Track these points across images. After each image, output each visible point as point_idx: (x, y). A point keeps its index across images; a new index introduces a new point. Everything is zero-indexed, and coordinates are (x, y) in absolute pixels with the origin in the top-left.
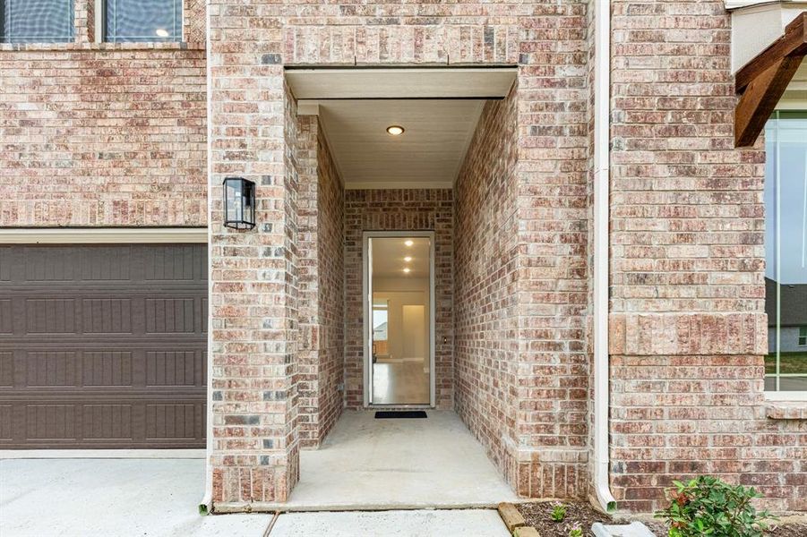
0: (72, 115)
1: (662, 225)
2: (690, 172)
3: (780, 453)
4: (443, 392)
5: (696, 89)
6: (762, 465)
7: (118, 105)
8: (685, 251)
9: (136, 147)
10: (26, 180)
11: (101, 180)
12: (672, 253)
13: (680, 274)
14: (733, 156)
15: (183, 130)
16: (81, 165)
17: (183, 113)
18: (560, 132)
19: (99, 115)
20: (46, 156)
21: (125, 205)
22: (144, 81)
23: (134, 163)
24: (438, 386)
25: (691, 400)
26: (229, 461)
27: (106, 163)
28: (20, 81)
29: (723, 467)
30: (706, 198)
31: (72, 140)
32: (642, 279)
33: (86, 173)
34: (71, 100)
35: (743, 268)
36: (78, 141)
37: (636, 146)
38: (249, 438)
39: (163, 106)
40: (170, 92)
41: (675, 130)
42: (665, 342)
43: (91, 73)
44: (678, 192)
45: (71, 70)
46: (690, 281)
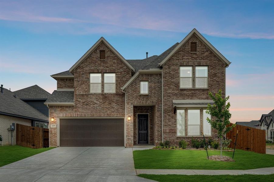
0: (101, 102)
1: (167, 121)
2: (170, 116)
3: (178, 141)
4: (151, 141)
6: (176, 142)
7: (107, 101)
8: (169, 123)
10: (95, 111)
14: (174, 115)
15: (116, 104)
16: (102, 109)
17: (116, 102)
18: (160, 111)
19: (105, 102)
20: (98, 108)
21: (108, 114)
22: (111, 98)
23: (109, 109)
24: (150, 140)
25: (170, 136)
26: (128, 143)
27: (106, 109)
29: (173, 142)
31: (101, 106)
32: (166, 125)
33: (103, 110)
34: (101, 101)
35: (175, 124)
36: (102, 106)
37: (165, 114)
39: (113, 101)
40: (114, 100)
41: (169, 113)
42: (168, 131)
43: (104, 97)
44: (169, 118)
45: (101, 97)
46: (170, 126)
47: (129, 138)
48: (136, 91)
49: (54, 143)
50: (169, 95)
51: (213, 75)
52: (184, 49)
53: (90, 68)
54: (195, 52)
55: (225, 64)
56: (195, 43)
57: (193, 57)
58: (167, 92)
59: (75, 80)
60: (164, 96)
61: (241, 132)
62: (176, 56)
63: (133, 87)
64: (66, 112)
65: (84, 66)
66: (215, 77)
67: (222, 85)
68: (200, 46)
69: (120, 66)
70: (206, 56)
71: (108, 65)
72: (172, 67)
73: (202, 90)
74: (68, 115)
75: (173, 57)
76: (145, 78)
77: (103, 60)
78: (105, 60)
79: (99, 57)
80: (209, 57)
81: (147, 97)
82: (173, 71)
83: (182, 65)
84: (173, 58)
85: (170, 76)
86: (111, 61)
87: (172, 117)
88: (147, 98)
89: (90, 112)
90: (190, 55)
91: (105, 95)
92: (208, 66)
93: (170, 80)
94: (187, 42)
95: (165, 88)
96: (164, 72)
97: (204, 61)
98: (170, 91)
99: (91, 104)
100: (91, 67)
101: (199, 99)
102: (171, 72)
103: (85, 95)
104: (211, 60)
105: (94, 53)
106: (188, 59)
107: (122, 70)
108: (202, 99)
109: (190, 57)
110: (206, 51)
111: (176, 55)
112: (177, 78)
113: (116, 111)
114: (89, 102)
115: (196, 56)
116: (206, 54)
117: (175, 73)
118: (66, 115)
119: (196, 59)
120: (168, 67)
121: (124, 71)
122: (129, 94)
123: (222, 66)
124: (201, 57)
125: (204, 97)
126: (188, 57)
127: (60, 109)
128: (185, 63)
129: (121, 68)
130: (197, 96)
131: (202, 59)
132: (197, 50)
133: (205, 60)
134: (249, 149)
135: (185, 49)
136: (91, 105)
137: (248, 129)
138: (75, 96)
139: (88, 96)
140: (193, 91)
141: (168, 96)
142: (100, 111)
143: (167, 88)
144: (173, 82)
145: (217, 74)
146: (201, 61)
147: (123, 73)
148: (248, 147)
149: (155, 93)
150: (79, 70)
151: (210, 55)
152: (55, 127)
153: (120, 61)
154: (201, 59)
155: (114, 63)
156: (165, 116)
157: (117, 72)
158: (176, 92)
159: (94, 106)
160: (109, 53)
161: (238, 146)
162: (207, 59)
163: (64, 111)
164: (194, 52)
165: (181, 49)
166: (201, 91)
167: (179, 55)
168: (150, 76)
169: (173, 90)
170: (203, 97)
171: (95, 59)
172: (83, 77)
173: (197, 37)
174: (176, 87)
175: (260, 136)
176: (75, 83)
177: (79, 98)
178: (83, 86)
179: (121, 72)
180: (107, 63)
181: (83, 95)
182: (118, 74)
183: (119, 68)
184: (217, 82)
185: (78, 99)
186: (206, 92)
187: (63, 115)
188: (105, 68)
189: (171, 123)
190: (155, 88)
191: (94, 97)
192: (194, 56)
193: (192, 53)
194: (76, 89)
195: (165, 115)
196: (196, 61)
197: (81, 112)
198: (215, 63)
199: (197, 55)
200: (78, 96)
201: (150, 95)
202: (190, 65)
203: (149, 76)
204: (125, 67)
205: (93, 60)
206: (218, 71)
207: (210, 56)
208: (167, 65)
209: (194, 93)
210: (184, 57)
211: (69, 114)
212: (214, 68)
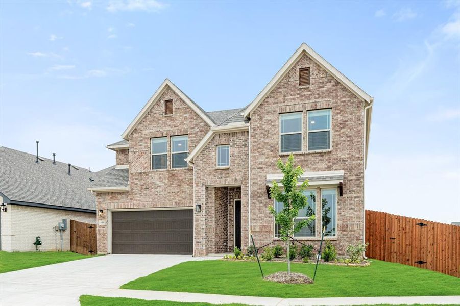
0: (167, 184)
1: (257, 211)
2: (262, 203)
5: (262, 190)
7: (176, 182)
8: (261, 215)
9: (179, 190)
10: (158, 198)
11: (172, 197)
12: (259, 215)
13: (260, 219)
14: (268, 200)
15: (188, 186)
16: (169, 194)
17: (189, 183)
19: (172, 184)
20: (162, 193)
21: (177, 202)
22: (181, 176)
23: (179, 194)
25: (262, 238)
26: (197, 248)
27: (173, 194)
28: (157, 177)
30: (264, 207)
31: (167, 189)
33: (170, 196)
34: (167, 181)
35: (269, 217)
37: (253, 199)
38: (199, 245)
39: (184, 182)
40: (186, 178)
41: (260, 197)
42: (257, 229)
44: (260, 206)
45: (167, 175)
46: (261, 220)
47: (199, 240)
48: (208, 164)
49: (103, 248)
50: (260, 166)
51: (340, 124)
52: (287, 83)
53: (151, 131)
54: (307, 86)
55: (364, 101)
56: (307, 69)
57: (302, 96)
58: (257, 160)
59: (130, 151)
60: (252, 169)
61: (408, 230)
62: (273, 97)
63: (206, 155)
64: (118, 201)
65: (142, 128)
66: (343, 128)
67: (358, 142)
68: (315, 73)
69: (195, 122)
70: (327, 91)
71: (176, 123)
72: (266, 118)
73: (319, 154)
74: (121, 206)
75: (268, 100)
76: (223, 139)
77: (169, 115)
78: (171, 115)
79: (164, 111)
80: (333, 93)
81: (227, 172)
82: (267, 125)
83: (283, 112)
84: (267, 102)
85: (261, 133)
86: (181, 116)
87: (265, 205)
88: (226, 174)
89: (151, 200)
90: (298, 92)
91: (172, 172)
92: (331, 108)
93: (262, 139)
94: (293, 69)
95: (254, 154)
96: (252, 127)
97: (323, 100)
98: (262, 160)
99: (153, 186)
100: (152, 128)
101: (314, 170)
102: (264, 127)
103: (144, 173)
104: (337, 96)
105: (156, 106)
106: (294, 99)
107: (198, 130)
108: (319, 169)
109: (298, 96)
110: (327, 80)
111: (272, 95)
112: (274, 136)
113: (188, 197)
114: (150, 185)
115: (309, 93)
116: (328, 86)
117: (270, 127)
118: (118, 206)
119: (308, 98)
120: (259, 117)
121: (201, 131)
122: (199, 168)
123: (358, 107)
124: (318, 94)
125: (324, 166)
126: (293, 97)
127: (111, 197)
128: (288, 107)
129: (196, 125)
130: (310, 166)
131: (320, 96)
132: (311, 82)
133: (326, 98)
134: (424, 263)
135: (290, 83)
136: (152, 188)
137: (422, 225)
138: (130, 176)
139: (148, 175)
140: (303, 157)
141: (258, 168)
142: (165, 198)
143: (257, 154)
144: (267, 143)
145: (347, 121)
146: (317, 100)
147: (199, 133)
148: (422, 260)
149: (239, 165)
150: (135, 135)
151: (334, 88)
152: (104, 224)
153: (195, 114)
154: (318, 98)
155: (186, 118)
156: (254, 203)
157: (190, 134)
158: (272, 160)
159: (156, 190)
160: (178, 102)
161: (401, 256)
162: (329, 97)
163: (115, 200)
164: (304, 87)
165: (282, 84)
166: (317, 155)
167: (279, 94)
168: (233, 136)
169: (267, 158)
170: (321, 167)
171: (157, 115)
172: (141, 145)
173: (310, 58)
174: (272, 151)
175: (449, 237)
176: (131, 156)
177: (136, 179)
178: (142, 159)
179: (196, 133)
180: (176, 120)
181: (141, 173)
182: (191, 135)
183: (192, 127)
184: (347, 137)
185: (135, 181)
186: (327, 157)
187: (115, 206)
188: (172, 129)
189: (264, 215)
190: (239, 156)
191: (156, 177)
192: (306, 93)
193: (301, 89)
194: (132, 165)
195: (254, 201)
196: (307, 102)
197: (139, 200)
198: (345, 101)
199: (310, 91)
200: (134, 176)
201: (231, 168)
202: (297, 110)
203: (231, 135)
204: (202, 124)
205: (155, 117)
206: (350, 116)
207: (335, 90)
208: (258, 115)
209: (305, 161)
210: (287, 98)
211: (123, 204)
212: (343, 111)
